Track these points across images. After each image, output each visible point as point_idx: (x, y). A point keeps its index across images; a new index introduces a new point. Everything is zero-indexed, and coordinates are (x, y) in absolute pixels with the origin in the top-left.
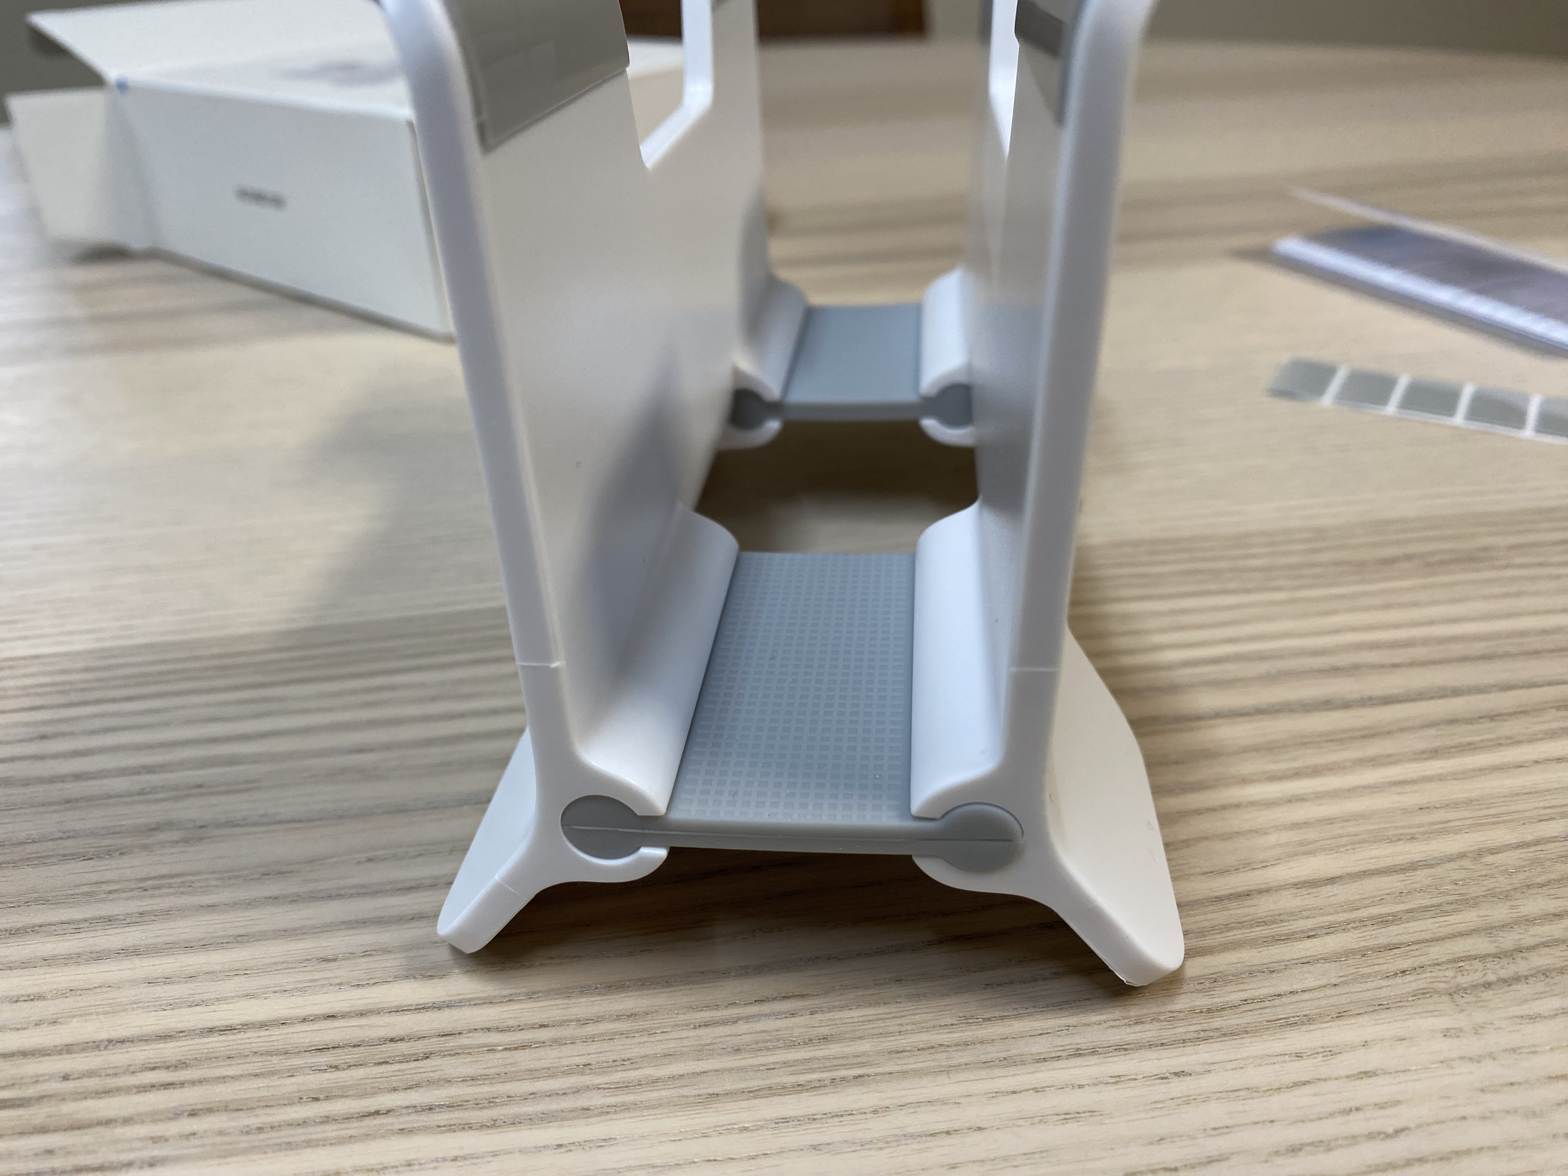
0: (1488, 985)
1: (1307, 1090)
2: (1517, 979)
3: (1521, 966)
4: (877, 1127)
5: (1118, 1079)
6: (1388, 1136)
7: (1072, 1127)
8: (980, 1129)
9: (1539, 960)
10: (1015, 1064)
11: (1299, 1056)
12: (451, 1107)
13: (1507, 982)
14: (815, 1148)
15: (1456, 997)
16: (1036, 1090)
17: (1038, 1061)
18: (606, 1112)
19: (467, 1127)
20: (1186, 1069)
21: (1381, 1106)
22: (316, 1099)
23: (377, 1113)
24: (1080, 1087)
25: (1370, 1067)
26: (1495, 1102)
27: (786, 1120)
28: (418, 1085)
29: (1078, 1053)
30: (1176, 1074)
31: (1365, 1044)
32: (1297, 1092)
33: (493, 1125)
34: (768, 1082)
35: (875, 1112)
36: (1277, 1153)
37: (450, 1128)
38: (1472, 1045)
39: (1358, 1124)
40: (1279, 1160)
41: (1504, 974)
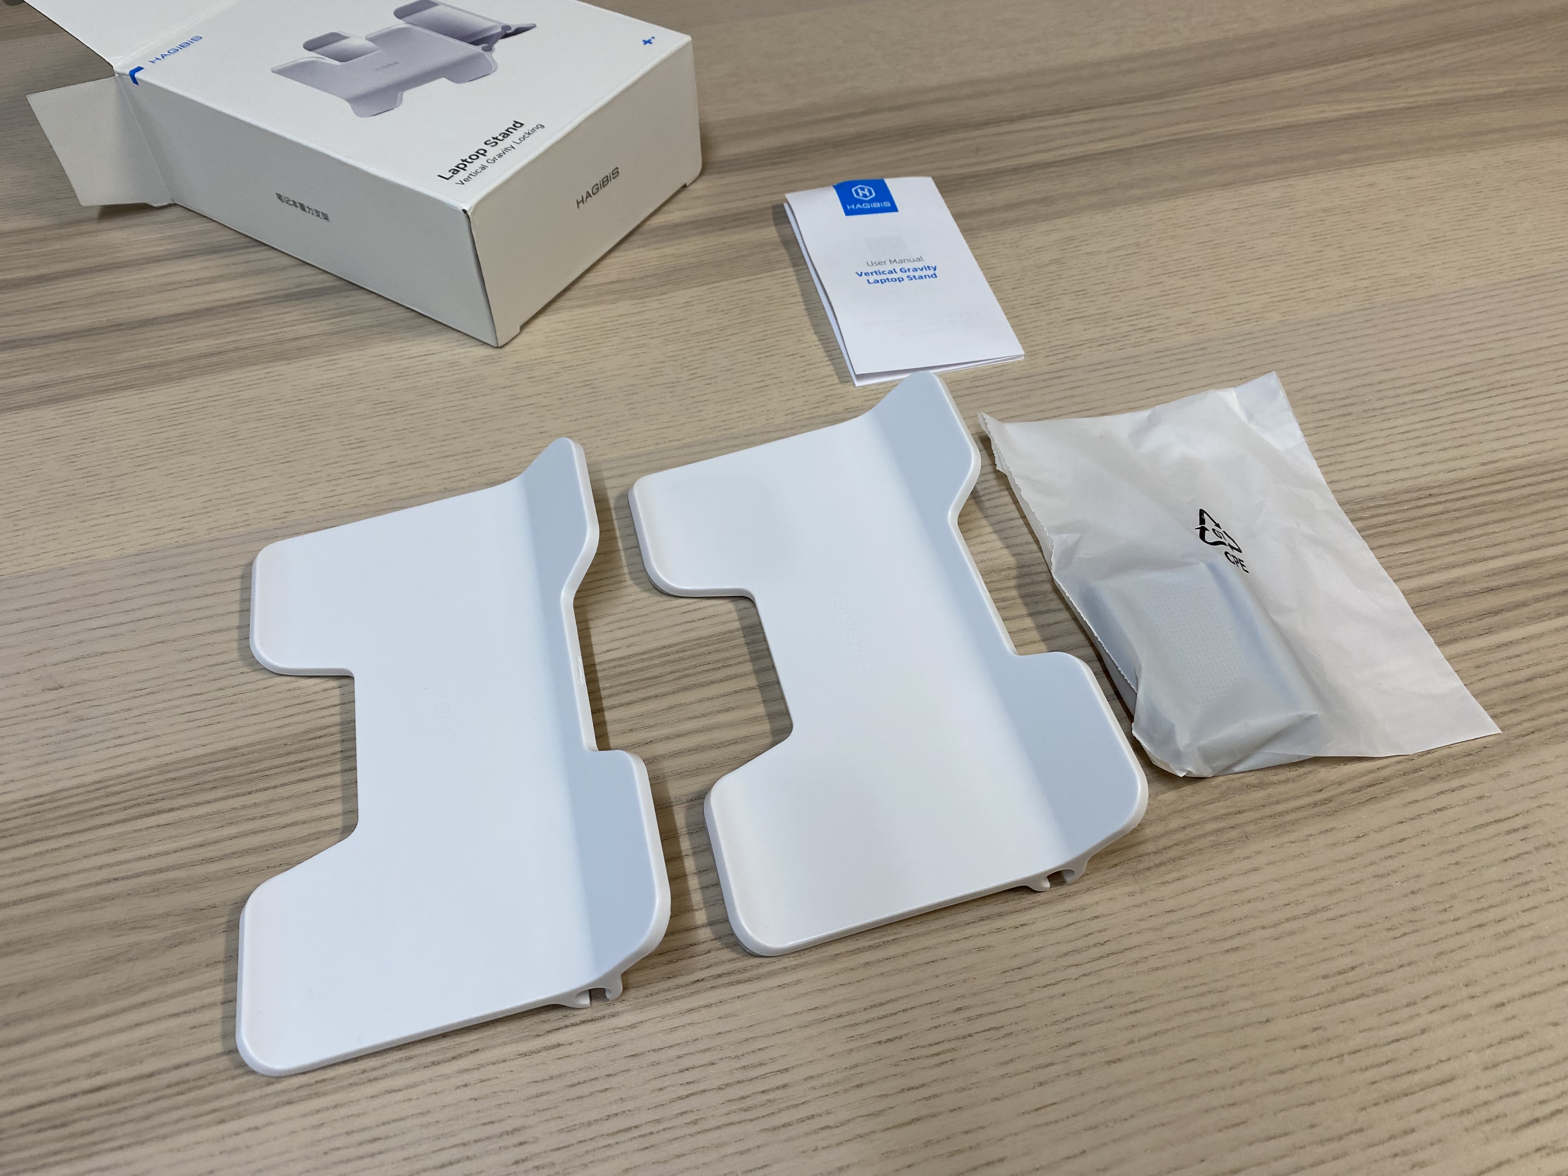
0: (1149, 869)
1: (1073, 926)
2: (1162, 864)
3: (1164, 857)
4: (905, 962)
5: (999, 930)
6: (1102, 945)
7: (982, 954)
8: (945, 959)
9: (1172, 853)
10: (957, 927)
11: (1070, 911)
12: (729, 974)
13: (1158, 866)
14: (882, 974)
15: (1136, 876)
16: (966, 938)
17: (967, 924)
18: (795, 968)
19: (739, 982)
20: (1026, 923)
21: (1100, 931)
22: (669, 978)
23: (698, 981)
24: (984, 935)
25: (1097, 914)
26: (1144, 925)
27: (868, 963)
28: (711, 966)
29: (982, 919)
30: (1022, 925)
31: (1097, 903)
32: (1069, 928)
33: (749, 980)
34: (857, 946)
35: (903, 956)
36: (1060, 957)
37: (731, 984)
38: (1138, 899)
39: (1091, 941)
40: (1060, 960)
41: (1157, 861)
